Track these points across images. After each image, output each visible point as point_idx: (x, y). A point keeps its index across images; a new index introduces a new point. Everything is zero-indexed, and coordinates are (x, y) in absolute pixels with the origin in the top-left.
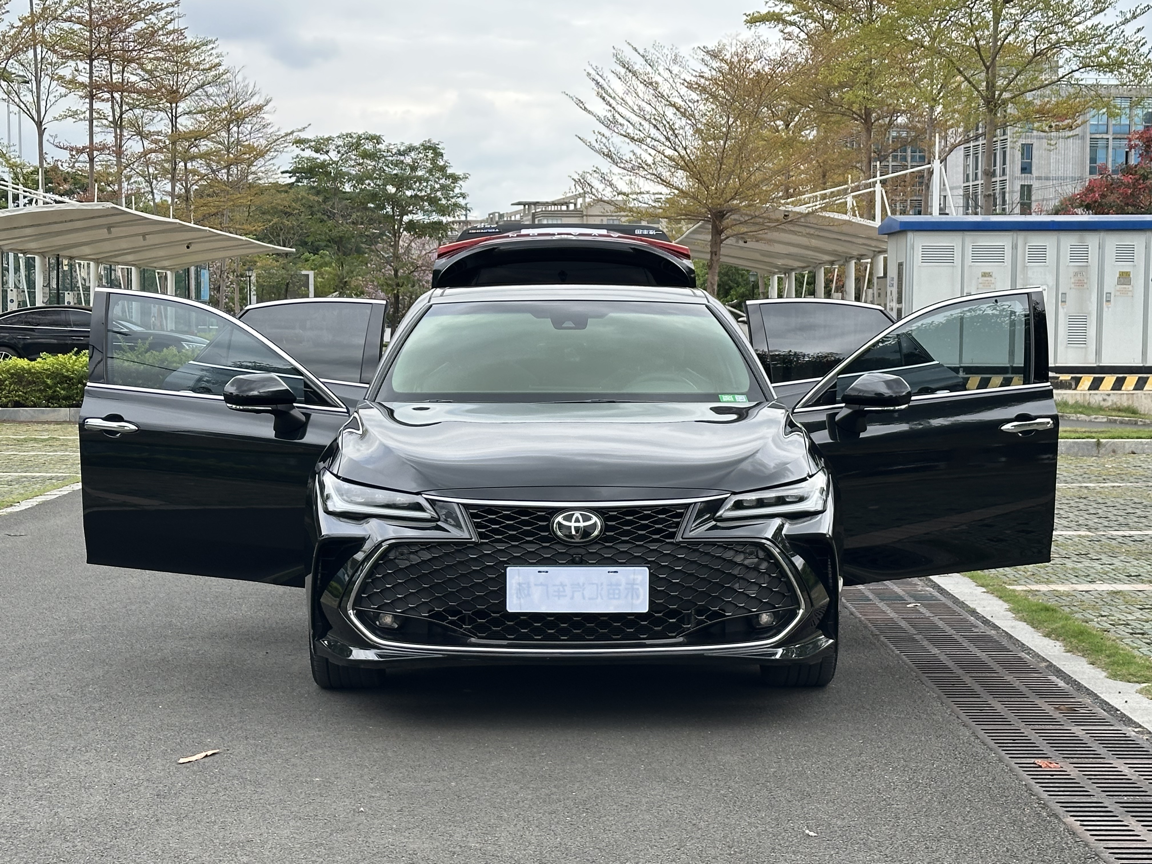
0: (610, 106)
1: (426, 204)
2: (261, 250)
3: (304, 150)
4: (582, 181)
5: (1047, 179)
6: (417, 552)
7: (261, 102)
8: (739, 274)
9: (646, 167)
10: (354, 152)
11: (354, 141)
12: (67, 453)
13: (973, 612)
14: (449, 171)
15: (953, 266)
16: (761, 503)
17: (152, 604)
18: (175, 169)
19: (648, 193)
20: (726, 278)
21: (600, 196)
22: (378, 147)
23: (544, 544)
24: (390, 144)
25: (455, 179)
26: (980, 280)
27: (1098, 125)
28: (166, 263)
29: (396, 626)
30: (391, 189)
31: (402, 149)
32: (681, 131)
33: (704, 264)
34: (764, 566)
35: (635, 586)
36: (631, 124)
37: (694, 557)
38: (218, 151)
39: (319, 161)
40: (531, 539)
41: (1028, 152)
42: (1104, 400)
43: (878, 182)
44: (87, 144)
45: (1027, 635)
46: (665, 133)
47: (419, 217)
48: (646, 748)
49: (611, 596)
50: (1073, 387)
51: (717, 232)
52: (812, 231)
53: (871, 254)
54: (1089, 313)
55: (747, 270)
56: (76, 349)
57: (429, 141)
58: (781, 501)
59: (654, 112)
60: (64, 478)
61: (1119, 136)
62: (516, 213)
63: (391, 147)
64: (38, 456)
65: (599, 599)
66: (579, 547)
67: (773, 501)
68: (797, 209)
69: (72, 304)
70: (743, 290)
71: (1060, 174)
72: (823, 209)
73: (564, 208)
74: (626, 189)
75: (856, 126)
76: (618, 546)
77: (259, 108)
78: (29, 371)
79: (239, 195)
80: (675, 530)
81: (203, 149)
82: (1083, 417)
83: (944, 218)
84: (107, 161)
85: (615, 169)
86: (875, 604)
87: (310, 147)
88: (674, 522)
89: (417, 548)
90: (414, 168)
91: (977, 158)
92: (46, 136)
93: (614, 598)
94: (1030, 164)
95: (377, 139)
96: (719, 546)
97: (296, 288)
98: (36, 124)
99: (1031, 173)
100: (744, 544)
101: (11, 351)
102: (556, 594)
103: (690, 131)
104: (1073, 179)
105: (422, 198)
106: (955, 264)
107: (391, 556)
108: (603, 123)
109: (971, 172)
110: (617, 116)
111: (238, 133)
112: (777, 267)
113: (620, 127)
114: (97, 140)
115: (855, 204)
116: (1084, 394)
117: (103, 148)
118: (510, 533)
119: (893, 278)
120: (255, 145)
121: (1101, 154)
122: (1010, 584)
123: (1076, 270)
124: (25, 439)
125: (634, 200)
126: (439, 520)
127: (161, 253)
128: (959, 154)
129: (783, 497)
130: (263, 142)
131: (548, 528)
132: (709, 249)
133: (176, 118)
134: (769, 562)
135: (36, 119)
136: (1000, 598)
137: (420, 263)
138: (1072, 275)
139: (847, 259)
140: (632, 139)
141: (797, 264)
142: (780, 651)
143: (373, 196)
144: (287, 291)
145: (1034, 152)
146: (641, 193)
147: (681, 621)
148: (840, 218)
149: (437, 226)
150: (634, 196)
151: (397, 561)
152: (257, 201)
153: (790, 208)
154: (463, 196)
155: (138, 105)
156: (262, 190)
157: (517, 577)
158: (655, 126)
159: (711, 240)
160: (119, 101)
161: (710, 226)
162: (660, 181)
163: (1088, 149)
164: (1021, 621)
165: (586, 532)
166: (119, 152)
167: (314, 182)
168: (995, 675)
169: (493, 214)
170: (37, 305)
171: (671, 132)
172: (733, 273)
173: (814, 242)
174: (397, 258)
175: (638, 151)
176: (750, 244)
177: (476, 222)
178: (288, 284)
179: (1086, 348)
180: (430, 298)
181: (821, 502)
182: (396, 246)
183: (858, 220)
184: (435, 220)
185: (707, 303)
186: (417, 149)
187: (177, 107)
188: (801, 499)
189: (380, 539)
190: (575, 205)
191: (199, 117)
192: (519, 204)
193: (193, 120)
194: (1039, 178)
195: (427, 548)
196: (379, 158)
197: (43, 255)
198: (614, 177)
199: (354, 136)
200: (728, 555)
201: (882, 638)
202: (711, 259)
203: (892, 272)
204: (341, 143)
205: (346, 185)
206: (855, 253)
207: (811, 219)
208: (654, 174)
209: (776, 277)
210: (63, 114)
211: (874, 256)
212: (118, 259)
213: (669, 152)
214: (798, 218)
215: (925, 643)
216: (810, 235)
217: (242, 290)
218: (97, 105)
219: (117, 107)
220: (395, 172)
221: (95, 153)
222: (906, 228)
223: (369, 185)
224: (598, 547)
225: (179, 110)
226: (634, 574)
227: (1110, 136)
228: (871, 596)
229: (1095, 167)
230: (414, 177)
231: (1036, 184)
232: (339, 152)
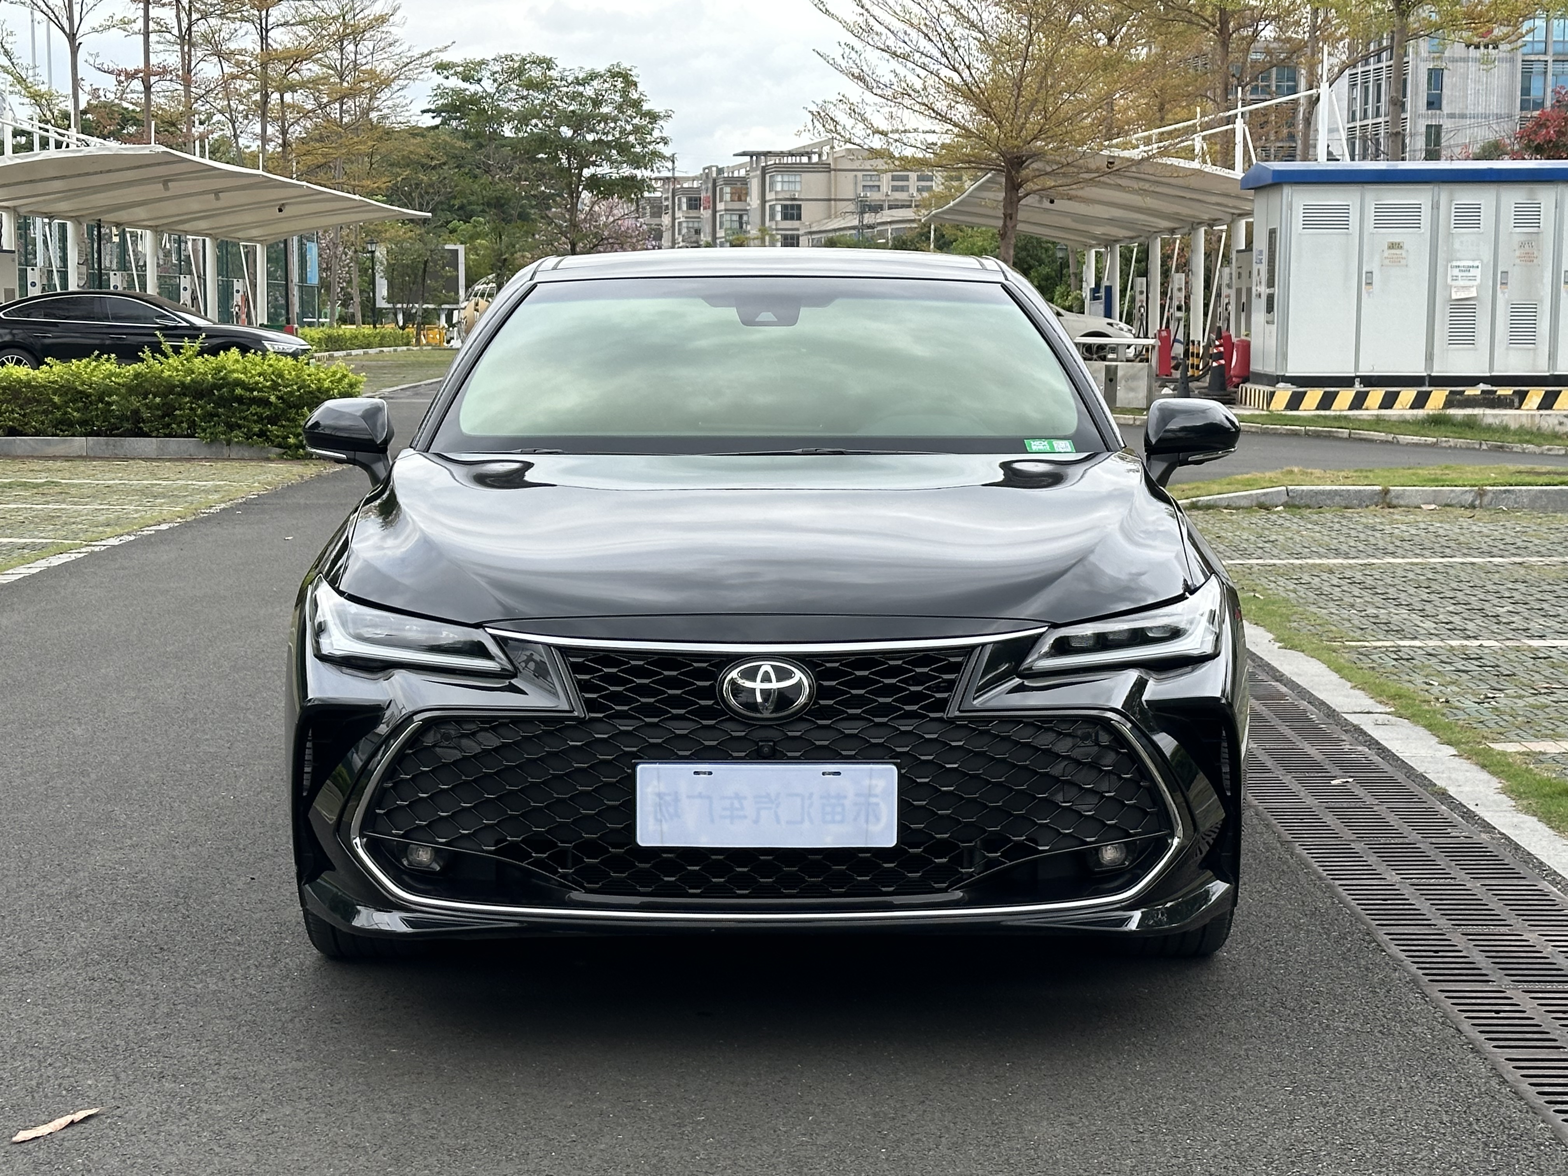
0: (862, 7)
1: (614, 152)
2: (386, 214)
3: (447, 78)
4: (821, 116)
5: (1463, 116)
6: (474, 734)
7: (387, 10)
8: (1042, 248)
9: (912, 93)
10: (517, 81)
11: (516, 65)
12: (63, 506)
13: (1444, 796)
14: (646, 107)
15: (1347, 234)
16: (1102, 642)
17: (93, 776)
18: (266, 103)
19: (915, 130)
20: (1024, 253)
21: (848, 136)
22: (548, 73)
23: (705, 722)
24: (565, 70)
25: (654, 117)
26: (1386, 254)
27: (1533, 42)
28: (254, 233)
29: (438, 869)
30: (566, 132)
31: (581, 76)
32: (963, 43)
33: (993, 235)
34: (1108, 761)
35: (873, 800)
36: (892, 32)
37: (982, 745)
38: (327, 78)
39: (468, 93)
40: (682, 711)
41: (1436, 81)
42: (1561, 424)
43: (1239, 115)
44: (142, 66)
45: (1544, 843)
46: (940, 45)
47: (604, 169)
48: (892, 1103)
49: (828, 818)
50: (1516, 404)
51: (1013, 187)
52: (1147, 186)
53: (1228, 218)
54: (1541, 301)
55: (1053, 243)
56: (97, 352)
57: (618, 65)
58: (1139, 637)
59: (925, 14)
60: (44, 546)
61: (1561, 58)
62: (741, 166)
63: (566, 73)
64: (18, 509)
65: (807, 825)
66: (770, 726)
67: (1123, 637)
68: (1126, 154)
69: (120, 289)
70: (1047, 270)
71: (1481, 110)
72: (1163, 153)
73: (805, 159)
74: (884, 126)
75: (1208, 41)
76: (841, 726)
77: (382, 20)
78: (28, 384)
79: (356, 139)
80: (945, 695)
81: (306, 74)
82: (1531, 447)
83: (1332, 166)
84: (172, 92)
85: (869, 97)
86: (1277, 778)
87: (456, 73)
88: (945, 681)
89: (473, 727)
90: (597, 103)
91: (1367, 88)
92: (81, 55)
93: (833, 821)
94: (1440, 97)
95: (547, 63)
96: (1027, 724)
97: (438, 267)
98: (68, 36)
99: (1440, 109)
100: (1074, 719)
101: (26, 354)
102: (728, 813)
103: (974, 44)
104: (1498, 117)
105: (608, 144)
106: (1350, 231)
107: (429, 740)
108: (852, 32)
109: (1358, 109)
110: (872, 21)
111: (356, 53)
112: (1095, 238)
113: (876, 38)
114: (154, 60)
115: (1205, 147)
116: (1533, 416)
117: (164, 71)
118: (643, 700)
119: (1261, 252)
120: (378, 70)
121: (1536, 84)
122: (1494, 741)
123: (1523, 238)
124: (10, 483)
125: (896, 141)
126: (514, 676)
127: (248, 218)
128: (1344, 82)
129: (1142, 630)
130: (389, 65)
131: (712, 692)
132: (1000, 213)
133: (267, 31)
134: (1118, 753)
135: (67, 30)
136: (1484, 767)
137: (606, 233)
138: (1516, 247)
139: (1194, 226)
140: (894, 54)
141: (1122, 233)
142: (1137, 915)
143: (541, 142)
144: (425, 271)
145: (1445, 79)
146: (905, 131)
147: (958, 861)
148: (1187, 166)
149: (629, 183)
150: (896, 136)
151: (437, 749)
152: (384, 147)
153: (1116, 152)
154: (665, 141)
155: (211, 13)
156: (389, 133)
157: (655, 782)
158: (926, 35)
159: (1005, 199)
160: (187, 8)
161: (1004, 180)
162: (933, 115)
163: (1519, 76)
164: (1526, 813)
165: (783, 699)
166: (187, 76)
167: (465, 124)
168: (1503, 930)
169: (709, 168)
170: (70, 289)
171: (949, 44)
172: (1033, 247)
173: (1150, 202)
174: (575, 226)
175: (902, 71)
176: (1059, 204)
177: (687, 179)
178: (426, 262)
179: (1534, 350)
180: (535, 273)
181: (1211, 638)
182: (573, 210)
183: (1209, 168)
184: (627, 174)
185: (1003, 280)
186: (602, 77)
187: (267, 15)
188: (1175, 633)
189: (410, 709)
190: (820, 156)
191: (299, 29)
192: (744, 154)
193: (291, 35)
194: (1451, 116)
195: (494, 729)
196: (550, 89)
197: (77, 220)
198: (868, 108)
199: (516, 58)
200: (1044, 740)
201: (1299, 850)
202: (1005, 225)
203: (1261, 243)
204: (498, 69)
205: (506, 126)
206: (1206, 217)
207: (1145, 167)
208: (924, 104)
209: (1093, 252)
210: (104, 23)
211: (1233, 221)
212: (187, 227)
213: (945, 73)
214: (1128, 166)
215: (1372, 859)
216: (1143, 192)
217: (363, 271)
218: (154, 12)
219: (183, 15)
220: (572, 108)
221: (153, 79)
222: (1281, 180)
223: (536, 126)
224: (805, 726)
225: (271, 20)
226: (871, 777)
227: (1549, 58)
228: (1270, 763)
229: (1529, 100)
230: (598, 115)
231: (1447, 124)
232: (495, 81)
